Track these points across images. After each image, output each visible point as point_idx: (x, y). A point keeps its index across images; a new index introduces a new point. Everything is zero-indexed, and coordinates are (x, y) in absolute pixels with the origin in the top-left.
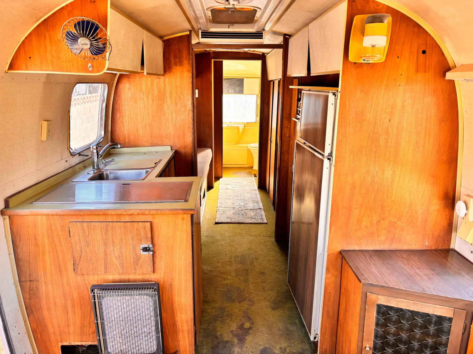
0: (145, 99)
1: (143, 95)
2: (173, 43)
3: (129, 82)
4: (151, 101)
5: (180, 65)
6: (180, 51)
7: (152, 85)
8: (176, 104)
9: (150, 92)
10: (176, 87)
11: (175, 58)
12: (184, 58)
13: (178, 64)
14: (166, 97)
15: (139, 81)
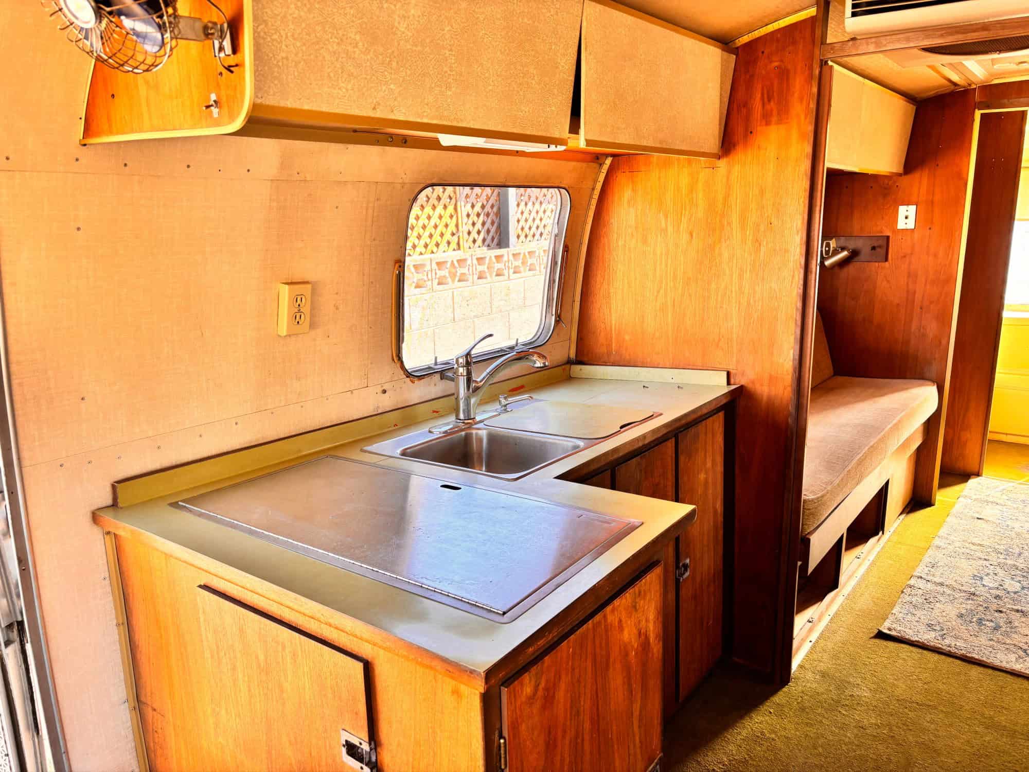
0: (670, 229)
1: (666, 217)
2: (763, 52)
3: (633, 182)
4: (685, 237)
5: (780, 122)
6: (784, 75)
7: (692, 189)
8: (757, 242)
9: (685, 210)
10: (762, 192)
11: (766, 100)
12: (796, 95)
13: (774, 119)
14: (729, 224)
15: (659, 178)
